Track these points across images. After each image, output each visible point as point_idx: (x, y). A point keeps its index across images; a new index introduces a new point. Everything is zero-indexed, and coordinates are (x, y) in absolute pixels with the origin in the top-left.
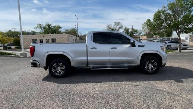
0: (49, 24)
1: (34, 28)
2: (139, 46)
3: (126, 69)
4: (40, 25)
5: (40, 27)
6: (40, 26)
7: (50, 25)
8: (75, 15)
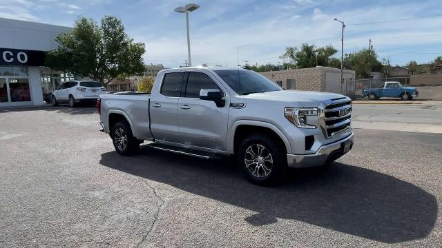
0: (309, 45)
1: (280, 57)
2: (231, 105)
3: (205, 159)
4: (292, 49)
5: (292, 56)
6: (290, 52)
7: (312, 47)
8: (336, 19)
